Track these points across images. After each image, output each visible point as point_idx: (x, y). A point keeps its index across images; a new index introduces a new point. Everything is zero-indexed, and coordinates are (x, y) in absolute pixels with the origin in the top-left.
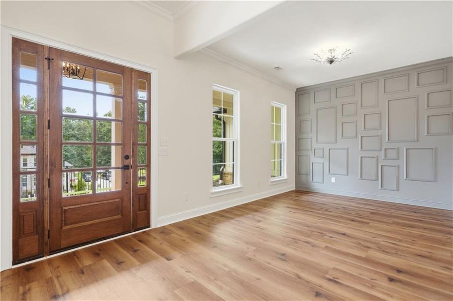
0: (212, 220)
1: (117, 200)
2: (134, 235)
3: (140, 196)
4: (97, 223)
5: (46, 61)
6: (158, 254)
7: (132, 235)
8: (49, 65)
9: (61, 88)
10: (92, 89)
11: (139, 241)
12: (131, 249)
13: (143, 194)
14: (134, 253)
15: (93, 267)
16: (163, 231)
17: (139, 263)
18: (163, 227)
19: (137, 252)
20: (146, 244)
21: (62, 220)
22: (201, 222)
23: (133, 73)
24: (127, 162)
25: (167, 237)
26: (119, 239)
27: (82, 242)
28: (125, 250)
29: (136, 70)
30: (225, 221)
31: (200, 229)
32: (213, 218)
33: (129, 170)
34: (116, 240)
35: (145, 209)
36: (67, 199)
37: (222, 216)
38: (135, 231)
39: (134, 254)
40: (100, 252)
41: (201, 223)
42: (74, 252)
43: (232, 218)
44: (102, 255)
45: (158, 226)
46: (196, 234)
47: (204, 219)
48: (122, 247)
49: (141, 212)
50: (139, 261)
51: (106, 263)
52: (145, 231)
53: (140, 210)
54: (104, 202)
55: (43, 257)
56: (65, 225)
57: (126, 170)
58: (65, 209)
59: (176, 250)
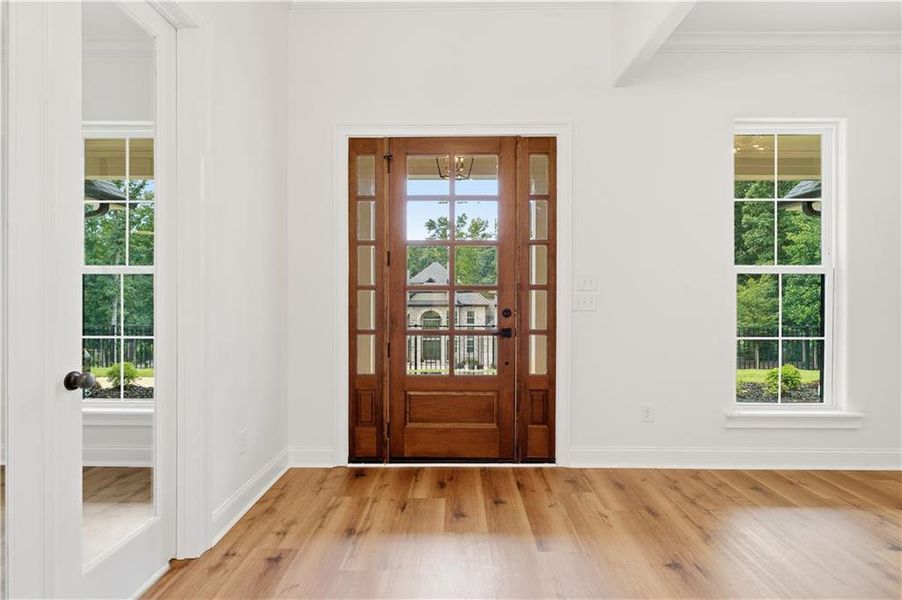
0: (715, 490)
1: (489, 394)
2: (518, 468)
3: (534, 393)
4: (455, 429)
5: (385, 162)
6: (531, 525)
7: (514, 469)
8: (389, 167)
9: (405, 198)
10: (447, 192)
11: (518, 484)
12: (493, 495)
13: (540, 390)
14: (494, 505)
15: (422, 504)
16: (577, 479)
17: (486, 530)
18: (581, 469)
19: (501, 505)
20: (524, 496)
21: (406, 411)
22: (681, 484)
23: (519, 145)
24: (508, 322)
25: (574, 496)
26: (489, 468)
27: (431, 456)
28: (484, 492)
29: (525, 138)
30: (754, 505)
31: (664, 503)
32: (721, 485)
33: (511, 339)
34: (485, 469)
35: (544, 422)
36: (415, 378)
37: (757, 488)
38: (522, 462)
39: (492, 508)
40: (449, 483)
41: (676, 488)
42: (419, 469)
43: (787, 504)
44: (446, 489)
45: (572, 466)
46: (645, 513)
47: (693, 481)
48: (483, 485)
49: (535, 426)
50: (489, 524)
51: (442, 506)
52: (540, 468)
53: (533, 423)
54: (467, 393)
55: (382, 462)
56: (410, 421)
57: (505, 339)
58: (410, 396)
59: (571, 532)
